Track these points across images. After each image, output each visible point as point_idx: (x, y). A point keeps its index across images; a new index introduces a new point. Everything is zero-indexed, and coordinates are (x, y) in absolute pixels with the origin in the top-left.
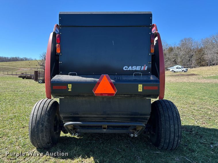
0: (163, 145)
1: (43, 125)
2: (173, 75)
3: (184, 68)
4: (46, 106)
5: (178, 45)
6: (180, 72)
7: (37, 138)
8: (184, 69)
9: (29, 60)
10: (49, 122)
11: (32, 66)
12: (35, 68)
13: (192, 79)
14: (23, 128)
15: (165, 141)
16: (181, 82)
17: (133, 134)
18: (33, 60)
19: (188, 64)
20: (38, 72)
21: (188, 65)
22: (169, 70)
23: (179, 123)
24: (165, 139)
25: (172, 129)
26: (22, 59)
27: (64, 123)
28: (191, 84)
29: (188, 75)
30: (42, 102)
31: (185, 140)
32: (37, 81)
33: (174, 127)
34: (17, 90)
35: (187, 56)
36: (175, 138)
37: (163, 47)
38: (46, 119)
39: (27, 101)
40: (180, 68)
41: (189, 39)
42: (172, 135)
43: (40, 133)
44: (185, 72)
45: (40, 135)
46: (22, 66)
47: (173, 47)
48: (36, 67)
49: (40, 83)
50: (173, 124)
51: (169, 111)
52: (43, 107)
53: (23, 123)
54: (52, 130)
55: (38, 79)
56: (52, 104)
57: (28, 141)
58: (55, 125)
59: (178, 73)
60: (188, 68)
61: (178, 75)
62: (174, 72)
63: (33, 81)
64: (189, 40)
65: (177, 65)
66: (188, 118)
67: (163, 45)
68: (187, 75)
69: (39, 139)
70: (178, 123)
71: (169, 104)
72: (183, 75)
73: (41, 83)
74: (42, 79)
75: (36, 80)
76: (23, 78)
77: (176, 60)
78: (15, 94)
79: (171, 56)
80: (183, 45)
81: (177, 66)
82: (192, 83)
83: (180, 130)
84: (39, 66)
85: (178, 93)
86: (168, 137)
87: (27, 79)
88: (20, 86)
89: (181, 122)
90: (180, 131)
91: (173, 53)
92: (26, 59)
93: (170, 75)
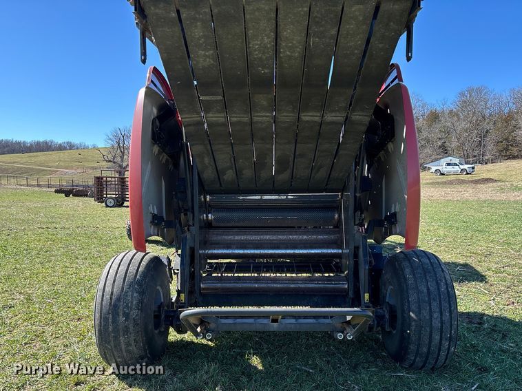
0: (413, 358)
1: (127, 316)
2: (438, 183)
3: (467, 163)
4: (132, 269)
5: (452, 107)
6: (455, 173)
7: (115, 347)
8: (466, 167)
9: (77, 149)
10: (141, 310)
11: (86, 164)
12: (94, 168)
13: (486, 192)
14: (78, 319)
15: (418, 350)
16: (458, 200)
17: (343, 332)
18: (87, 148)
19: (476, 153)
20: (102, 178)
21: (475, 156)
22: (429, 169)
23: (452, 308)
24: (419, 346)
25: (436, 324)
26: (60, 145)
27: (181, 312)
28: (481, 204)
29: (476, 182)
30: (122, 260)
31: (466, 344)
32: (102, 202)
33: (441, 318)
34: (54, 225)
35: (474, 135)
36: (443, 342)
37: (414, 112)
38: (134, 303)
39: (81, 252)
40: (456, 164)
41: (479, 90)
42: (437, 337)
43: (121, 334)
44: (468, 174)
45: (122, 339)
46: (62, 164)
47: (439, 109)
48: (96, 165)
49: (109, 207)
50: (438, 310)
51: (428, 278)
52: (126, 273)
53: (76, 309)
54: (150, 327)
55: (105, 196)
56: (147, 264)
57: (94, 350)
58: (156, 314)
59: (450, 178)
60: (476, 163)
61: (451, 183)
62: (442, 174)
63: (92, 201)
64: (481, 93)
65: (449, 156)
66: (474, 290)
67: (413, 106)
68: (472, 182)
69: (121, 350)
70: (450, 306)
71: (429, 260)
72: (463, 182)
73: (111, 207)
74: (114, 196)
75: (100, 198)
76: (67, 193)
77: (447, 144)
78: (50, 237)
79: (435, 133)
80: (465, 104)
81: (448, 160)
82: (485, 202)
83: (456, 323)
84: (104, 163)
85: (451, 227)
86: (427, 342)
87: (77, 198)
88: (61, 214)
89: (458, 300)
90: (454, 326)
91: (439, 126)
92: (71, 147)
93: (431, 181)
